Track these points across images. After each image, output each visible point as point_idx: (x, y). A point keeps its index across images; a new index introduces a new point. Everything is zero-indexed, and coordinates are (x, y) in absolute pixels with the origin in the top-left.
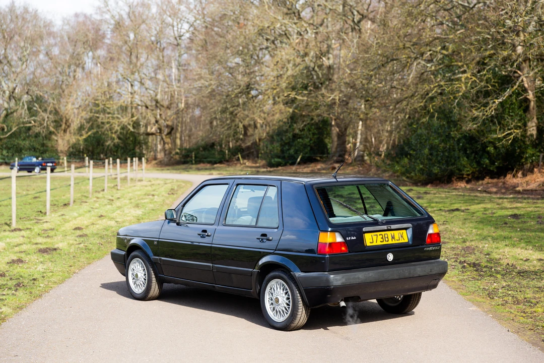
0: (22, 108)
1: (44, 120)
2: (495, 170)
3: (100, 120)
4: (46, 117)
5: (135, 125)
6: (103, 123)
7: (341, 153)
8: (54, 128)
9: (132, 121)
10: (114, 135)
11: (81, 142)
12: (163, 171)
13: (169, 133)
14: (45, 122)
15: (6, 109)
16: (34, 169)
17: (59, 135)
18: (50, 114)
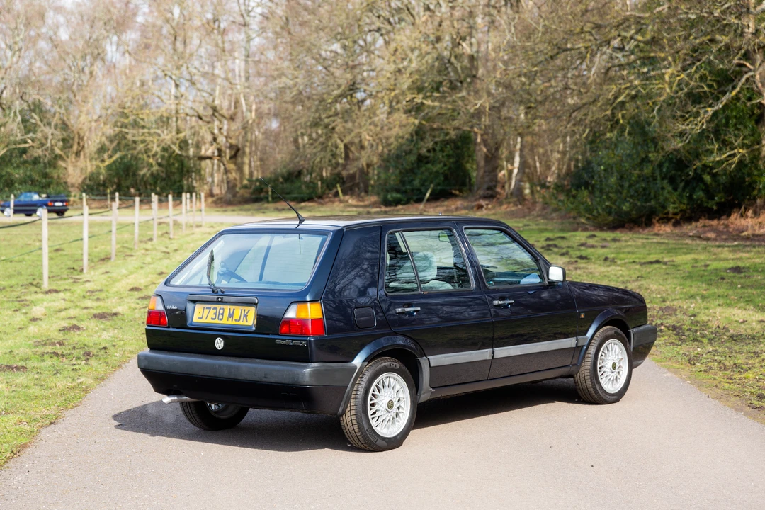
0: (14, 120)
1: (46, 138)
2: (715, 208)
3: (130, 138)
4: (50, 134)
5: (182, 145)
6: (135, 142)
7: (490, 184)
8: (61, 150)
9: (178, 139)
10: (151, 160)
11: (103, 171)
12: (227, 213)
13: (234, 157)
14: (49, 141)
16: (35, 211)
17: (69, 160)
18: (55, 129)
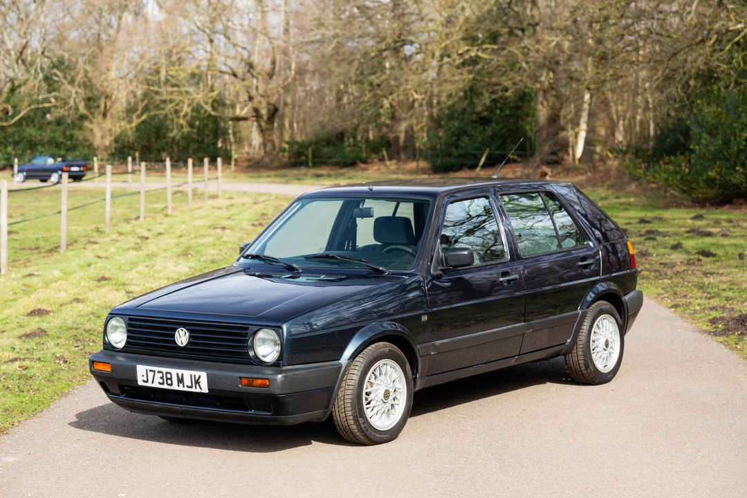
0: (35, 78)
1: (70, 96)
3: (158, 98)
4: (74, 95)
5: (215, 105)
6: (164, 102)
7: (555, 148)
8: (86, 108)
9: (211, 98)
10: (181, 121)
11: (130, 133)
12: (260, 180)
13: (271, 118)
14: (72, 99)
15: (11, 80)
16: (50, 177)
17: (95, 120)
18: (79, 87)
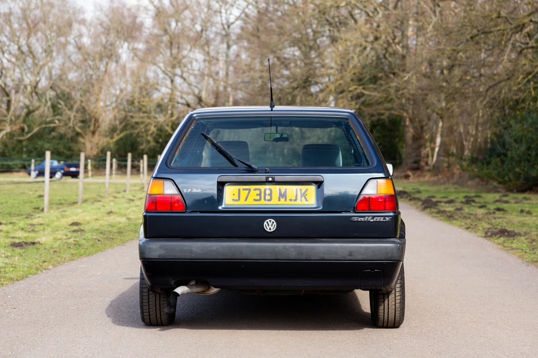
0: (45, 105)
1: (69, 119)
3: (133, 120)
4: (73, 116)
6: (137, 123)
7: (416, 159)
8: (80, 128)
9: (170, 121)
10: (149, 138)
11: (112, 145)
14: (71, 121)
15: (27, 107)
16: (55, 174)
17: (86, 137)
18: (77, 112)
